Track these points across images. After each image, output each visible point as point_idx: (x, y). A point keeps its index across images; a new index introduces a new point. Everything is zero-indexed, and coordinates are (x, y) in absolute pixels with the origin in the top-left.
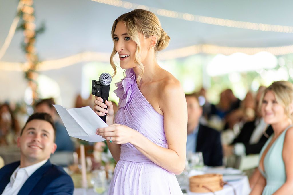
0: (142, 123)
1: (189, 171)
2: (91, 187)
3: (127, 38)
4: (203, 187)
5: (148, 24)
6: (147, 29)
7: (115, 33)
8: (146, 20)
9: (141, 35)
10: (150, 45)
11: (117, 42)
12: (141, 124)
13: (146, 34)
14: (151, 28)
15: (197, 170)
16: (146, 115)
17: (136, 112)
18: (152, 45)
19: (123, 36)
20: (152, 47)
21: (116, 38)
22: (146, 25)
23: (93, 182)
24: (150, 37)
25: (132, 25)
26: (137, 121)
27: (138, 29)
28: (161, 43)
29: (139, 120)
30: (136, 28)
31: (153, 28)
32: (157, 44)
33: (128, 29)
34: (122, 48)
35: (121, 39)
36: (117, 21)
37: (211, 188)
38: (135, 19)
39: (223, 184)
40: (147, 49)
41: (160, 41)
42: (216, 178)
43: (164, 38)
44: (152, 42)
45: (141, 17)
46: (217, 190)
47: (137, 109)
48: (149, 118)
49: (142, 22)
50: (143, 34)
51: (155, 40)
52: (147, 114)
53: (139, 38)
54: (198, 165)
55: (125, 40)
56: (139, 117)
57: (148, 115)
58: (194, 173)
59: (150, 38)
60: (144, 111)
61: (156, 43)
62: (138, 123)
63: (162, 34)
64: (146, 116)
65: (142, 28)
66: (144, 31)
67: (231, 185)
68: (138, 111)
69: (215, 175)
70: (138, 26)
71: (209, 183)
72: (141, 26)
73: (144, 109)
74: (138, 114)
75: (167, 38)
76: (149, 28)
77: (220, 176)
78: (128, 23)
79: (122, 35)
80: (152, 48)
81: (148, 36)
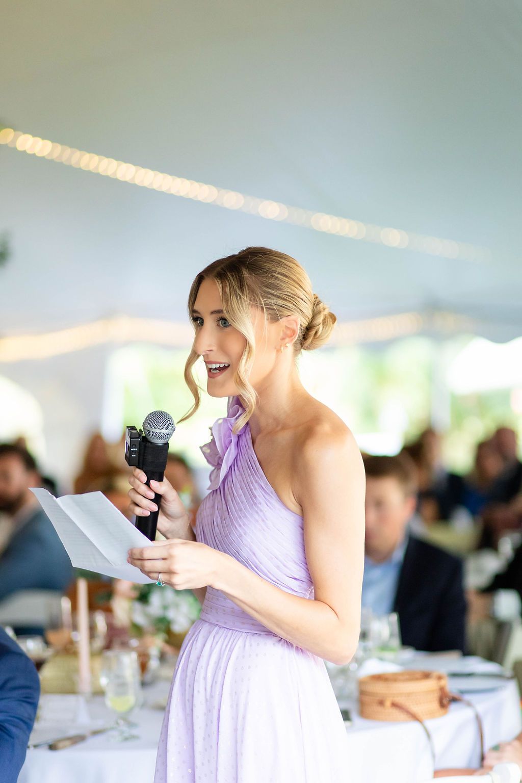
0: (245, 534)
1: (359, 661)
2: (99, 693)
3: (223, 322)
4: (394, 705)
5: (277, 288)
6: (274, 300)
7: (196, 308)
8: (273, 276)
9: (258, 312)
10: (283, 339)
11: (201, 329)
12: (243, 535)
13: (271, 312)
14: (285, 297)
15: (381, 659)
16: (257, 512)
17: (238, 504)
18: (287, 340)
19: (214, 315)
20: (288, 345)
21: (198, 320)
22: (273, 289)
23: (103, 681)
24: (281, 320)
25: (235, 291)
26: (236, 528)
27: (250, 300)
28: (313, 332)
29: (240, 526)
30: (246, 298)
31: (292, 297)
32: (302, 336)
33: (225, 298)
34: (210, 345)
35: (210, 323)
36: (200, 278)
37: (415, 709)
38: (246, 274)
39: (446, 700)
40: (275, 348)
41: (309, 328)
42: (430, 685)
43: (320, 319)
44: (289, 332)
45: (261, 268)
46: (432, 715)
47: (241, 495)
48: (263, 521)
49: (262, 283)
50: (264, 313)
51: (294, 326)
52: (261, 511)
53: (253, 324)
54: (384, 647)
55: (218, 325)
56: (240, 518)
57: (261, 514)
58: (373, 667)
59: (283, 321)
60: (255, 504)
61: (299, 333)
62: (238, 533)
63: (313, 311)
64: (256, 516)
65: (262, 296)
66: (266, 304)
67: (469, 704)
68: (242, 502)
69: (426, 676)
70: (252, 291)
71: (409, 695)
72: (258, 291)
73: (255, 497)
74: (241, 510)
75: (329, 320)
76: (279, 297)
77: (440, 678)
78: (226, 286)
79: (212, 313)
80: (287, 347)
81: (275, 318)
